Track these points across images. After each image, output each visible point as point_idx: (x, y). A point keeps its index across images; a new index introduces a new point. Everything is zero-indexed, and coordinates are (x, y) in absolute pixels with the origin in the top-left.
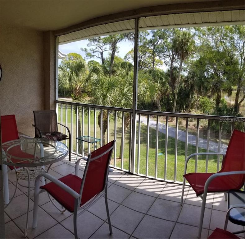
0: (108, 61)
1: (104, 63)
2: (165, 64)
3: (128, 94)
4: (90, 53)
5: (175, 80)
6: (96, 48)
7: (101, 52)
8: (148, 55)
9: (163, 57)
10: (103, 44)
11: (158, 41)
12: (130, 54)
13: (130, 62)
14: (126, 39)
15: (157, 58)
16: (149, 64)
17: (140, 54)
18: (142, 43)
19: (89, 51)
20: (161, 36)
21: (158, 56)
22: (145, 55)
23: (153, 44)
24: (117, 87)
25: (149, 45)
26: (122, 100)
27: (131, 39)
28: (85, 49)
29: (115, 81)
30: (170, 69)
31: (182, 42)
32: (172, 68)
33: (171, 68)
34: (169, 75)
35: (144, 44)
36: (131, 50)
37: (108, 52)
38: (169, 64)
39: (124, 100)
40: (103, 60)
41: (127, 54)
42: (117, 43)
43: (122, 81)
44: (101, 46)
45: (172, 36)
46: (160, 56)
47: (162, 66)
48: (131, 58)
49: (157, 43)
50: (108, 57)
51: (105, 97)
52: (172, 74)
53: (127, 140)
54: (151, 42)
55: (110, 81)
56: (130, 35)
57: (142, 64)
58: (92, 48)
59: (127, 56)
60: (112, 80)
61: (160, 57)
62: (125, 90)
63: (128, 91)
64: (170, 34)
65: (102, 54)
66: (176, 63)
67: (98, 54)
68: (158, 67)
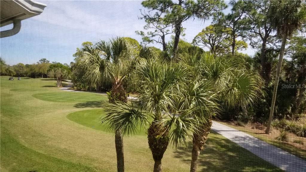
0: (171, 47)
1: (166, 49)
2: (252, 46)
3: (201, 92)
4: (148, 38)
5: (270, 68)
6: (156, 31)
7: (162, 35)
8: (224, 36)
9: (248, 37)
10: (165, 26)
11: (241, 16)
12: (200, 37)
13: (200, 47)
14: (195, 17)
15: (238, 39)
16: (225, 47)
17: (214, 35)
18: (216, 20)
19: (146, 35)
20: (245, 7)
21: (241, 35)
22: (221, 36)
23: (233, 21)
24: (180, 81)
25: (227, 22)
26: (190, 104)
27: (201, 15)
28: (141, 32)
29: (177, 70)
30: (260, 52)
31: (286, 8)
32: (265, 50)
33: (262, 50)
34: (259, 61)
35: (220, 22)
36: (201, 32)
37: (171, 35)
38: (257, 46)
39: (194, 103)
40: (164, 45)
41: (197, 36)
42: (181, 21)
43: (189, 70)
44: (162, 28)
45: (263, 6)
46: (243, 35)
47: (246, 49)
48: (202, 41)
49: (240, 18)
50: (171, 41)
51: (159, 99)
52: (265, 59)
53: (200, 165)
54: (229, 17)
55: (168, 69)
56: (200, 10)
57: (216, 49)
58: (150, 31)
59: (196, 39)
60: (171, 68)
61: (244, 37)
62: (196, 86)
63: (200, 87)
64: (260, 3)
65: (163, 37)
66: (270, 44)
67: (158, 38)
68: (239, 51)
